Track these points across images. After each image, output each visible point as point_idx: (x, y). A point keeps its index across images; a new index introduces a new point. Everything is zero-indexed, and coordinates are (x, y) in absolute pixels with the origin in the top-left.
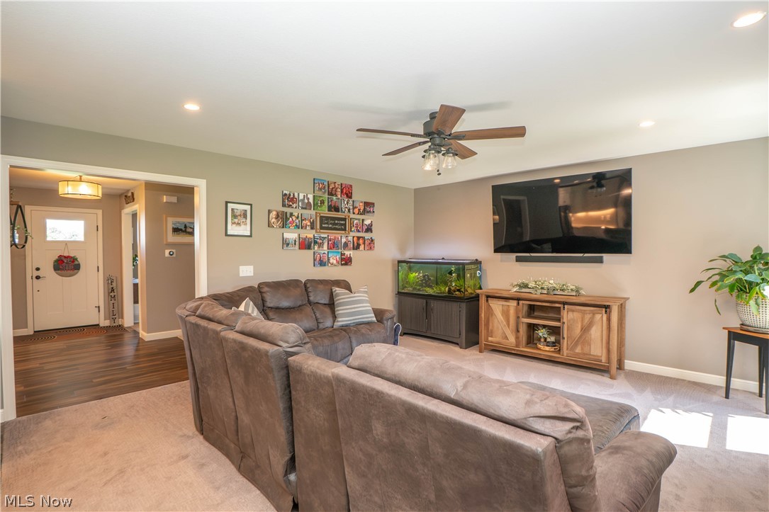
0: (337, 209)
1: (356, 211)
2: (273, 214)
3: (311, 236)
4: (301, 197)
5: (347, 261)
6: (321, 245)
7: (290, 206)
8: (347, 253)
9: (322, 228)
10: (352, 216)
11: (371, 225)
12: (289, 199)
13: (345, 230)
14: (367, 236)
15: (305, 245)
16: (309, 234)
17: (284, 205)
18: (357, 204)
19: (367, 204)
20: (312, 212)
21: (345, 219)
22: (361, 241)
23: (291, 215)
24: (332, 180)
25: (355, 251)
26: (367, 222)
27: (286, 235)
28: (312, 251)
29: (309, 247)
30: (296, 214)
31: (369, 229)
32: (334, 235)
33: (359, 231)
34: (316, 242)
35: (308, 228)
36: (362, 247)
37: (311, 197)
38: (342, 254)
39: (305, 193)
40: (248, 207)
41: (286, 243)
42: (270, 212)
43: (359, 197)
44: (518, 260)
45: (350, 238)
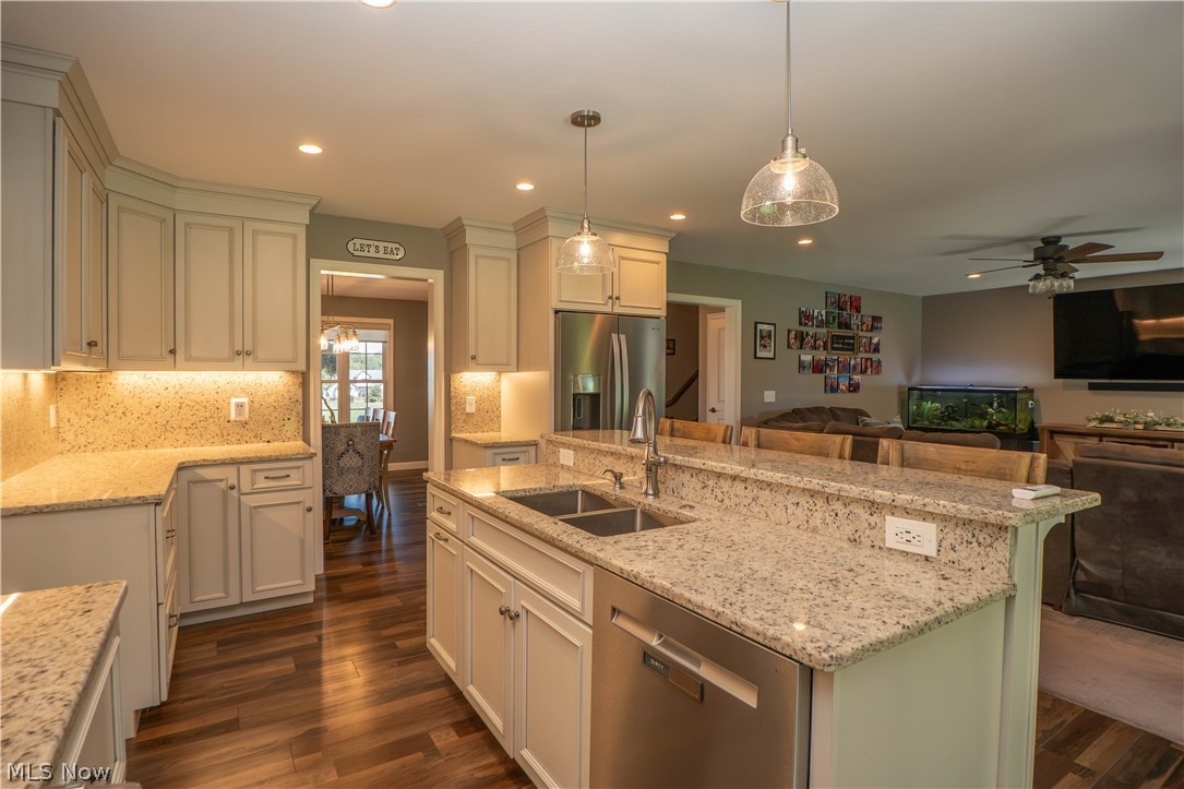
0: (847, 326)
1: (865, 327)
2: (792, 334)
3: (823, 358)
4: (816, 314)
5: (854, 388)
6: (832, 369)
7: (806, 324)
8: (856, 378)
9: (833, 349)
10: (861, 334)
11: (878, 344)
12: (805, 317)
13: (853, 350)
14: (875, 357)
15: (818, 368)
16: (821, 355)
17: (801, 324)
18: (865, 320)
19: (876, 319)
20: (824, 330)
21: (853, 338)
22: (869, 364)
23: (807, 333)
24: (842, 292)
25: (864, 376)
26: (875, 341)
27: (804, 357)
28: (823, 376)
29: (821, 372)
30: (811, 333)
31: (877, 350)
32: (844, 356)
33: (866, 351)
34: (827, 365)
35: (821, 349)
36: (869, 370)
37: (823, 312)
38: (850, 379)
39: (819, 311)
40: (772, 328)
41: (802, 366)
42: (789, 331)
43: (868, 309)
44: (1092, 387)
45: (858, 360)
